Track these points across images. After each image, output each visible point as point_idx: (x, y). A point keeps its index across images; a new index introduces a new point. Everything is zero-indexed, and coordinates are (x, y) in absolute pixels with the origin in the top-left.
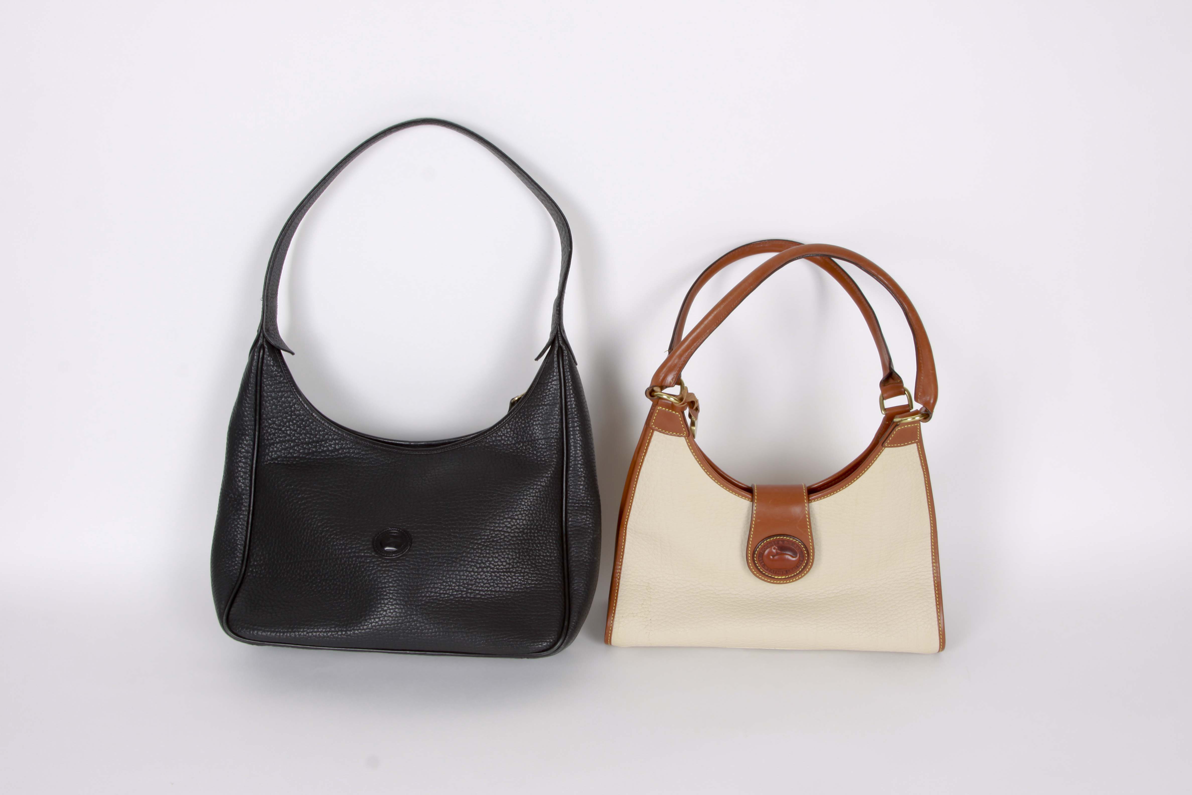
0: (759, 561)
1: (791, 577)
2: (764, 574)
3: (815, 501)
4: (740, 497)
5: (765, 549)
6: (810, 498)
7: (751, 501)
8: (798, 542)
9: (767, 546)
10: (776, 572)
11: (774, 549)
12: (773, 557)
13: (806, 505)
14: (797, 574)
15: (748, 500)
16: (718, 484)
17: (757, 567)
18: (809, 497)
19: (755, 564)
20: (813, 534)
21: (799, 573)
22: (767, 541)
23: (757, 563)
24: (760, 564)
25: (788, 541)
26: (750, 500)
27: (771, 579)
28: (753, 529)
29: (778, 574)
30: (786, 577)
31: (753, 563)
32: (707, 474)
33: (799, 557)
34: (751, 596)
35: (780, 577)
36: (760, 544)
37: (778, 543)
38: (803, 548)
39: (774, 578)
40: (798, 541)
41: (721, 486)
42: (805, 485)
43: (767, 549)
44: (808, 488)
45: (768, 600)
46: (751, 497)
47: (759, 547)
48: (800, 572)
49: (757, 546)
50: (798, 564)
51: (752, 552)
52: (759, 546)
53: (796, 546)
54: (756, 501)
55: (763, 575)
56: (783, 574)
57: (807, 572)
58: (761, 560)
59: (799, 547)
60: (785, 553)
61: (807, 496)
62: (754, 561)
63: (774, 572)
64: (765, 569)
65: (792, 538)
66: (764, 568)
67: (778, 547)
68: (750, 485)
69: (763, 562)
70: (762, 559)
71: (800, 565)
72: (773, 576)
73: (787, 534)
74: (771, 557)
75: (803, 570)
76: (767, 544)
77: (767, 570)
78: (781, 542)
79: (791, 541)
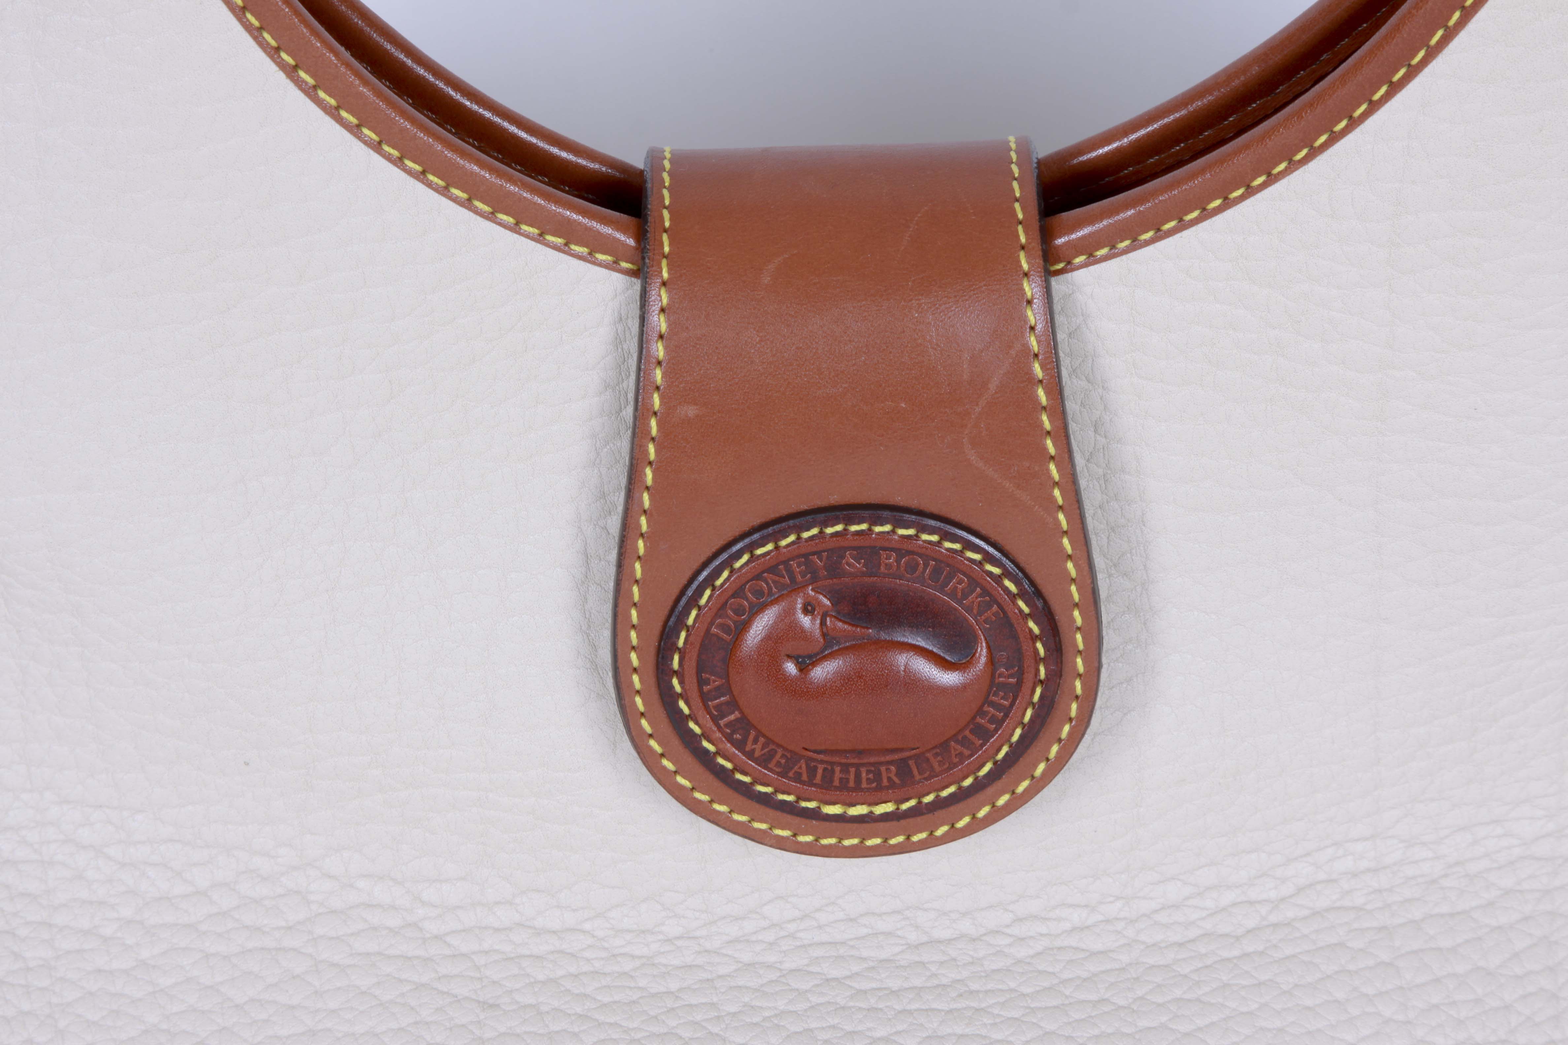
0: (704, 698)
1: (940, 804)
2: (746, 791)
3: (1093, 260)
4: (555, 248)
5: (739, 612)
6: (1060, 241)
7: (634, 273)
8: (977, 557)
9: (759, 593)
10: (828, 775)
11: (808, 609)
12: (804, 668)
13: (1030, 288)
14: (979, 786)
15: (613, 266)
16: (388, 158)
17: (690, 742)
18: (1046, 235)
19: (678, 721)
20: (1091, 498)
21: (993, 776)
22: (753, 558)
23: (692, 717)
24: (715, 720)
25: (905, 548)
26: (625, 265)
27: (797, 820)
28: (649, 473)
29: (844, 786)
30: (905, 806)
31: (660, 713)
32: (299, 84)
33: (992, 661)
34: (669, 940)
35: (860, 810)
36: (710, 581)
37: (834, 570)
38: (1013, 597)
39: (815, 814)
40: (976, 549)
41: (409, 172)
42: (1024, 149)
43: (760, 609)
44: (1039, 162)
45: (788, 965)
46: (631, 242)
47: (703, 601)
48: (1000, 770)
49: (682, 593)
50: (980, 712)
51: (654, 642)
52: (699, 593)
53: (959, 583)
54: (665, 275)
55: (741, 800)
56: (879, 788)
57: (1055, 768)
58: (719, 692)
59: (985, 592)
60: (884, 636)
61: (1036, 225)
62: (668, 699)
63: (812, 771)
64: (750, 755)
65: (932, 531)
66: (740, 745)
67: (837, 598)
68: (637, 160)
69: (734, 704)
70: (727, 688)
71: (1000, 723)
72: (812, 805)
73: (899, 500)
74: (791, 668)
75: (1019, 751)
76: (758, 577)
77: (763, 762)
78: (852, 564)
79: (929, 553)
